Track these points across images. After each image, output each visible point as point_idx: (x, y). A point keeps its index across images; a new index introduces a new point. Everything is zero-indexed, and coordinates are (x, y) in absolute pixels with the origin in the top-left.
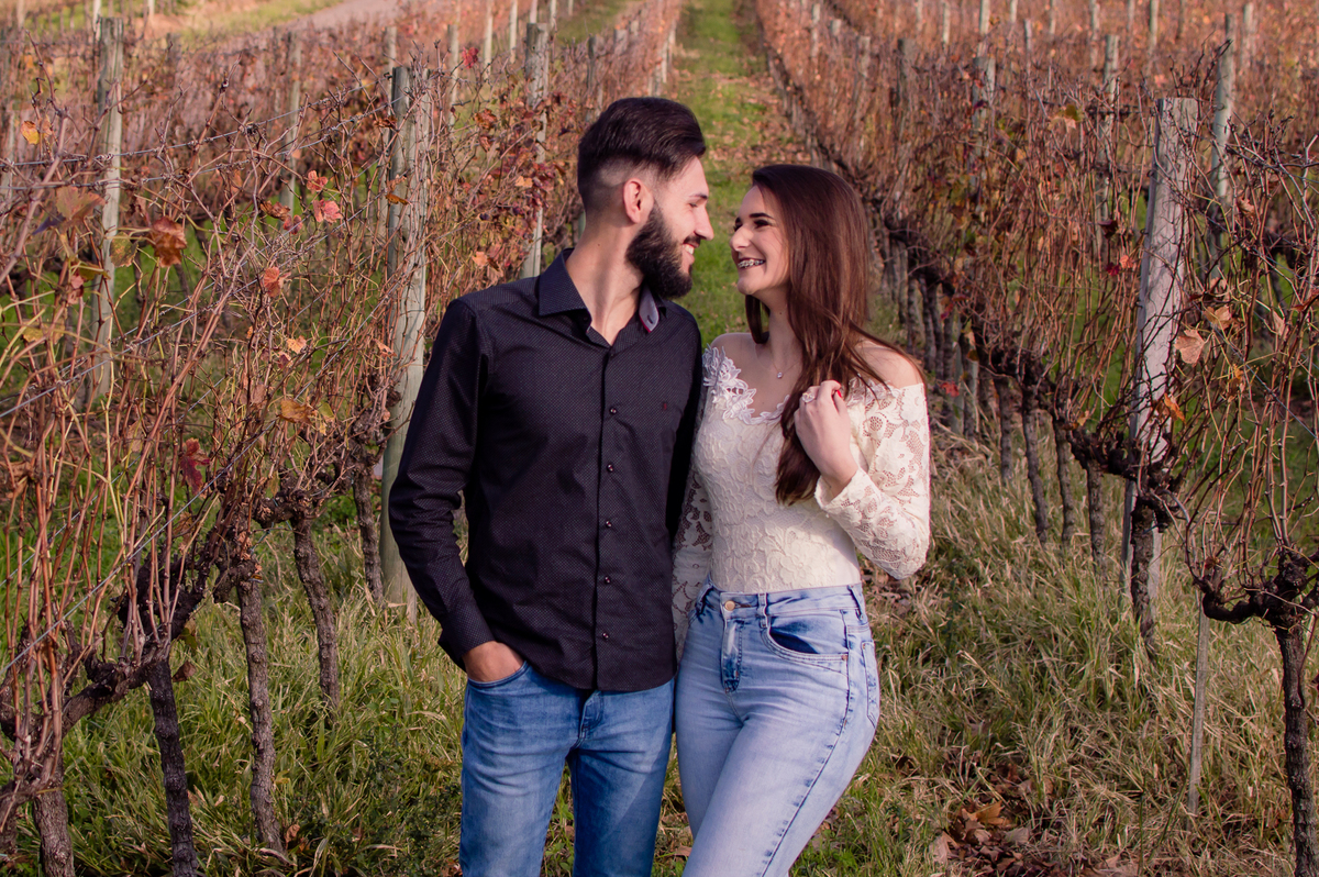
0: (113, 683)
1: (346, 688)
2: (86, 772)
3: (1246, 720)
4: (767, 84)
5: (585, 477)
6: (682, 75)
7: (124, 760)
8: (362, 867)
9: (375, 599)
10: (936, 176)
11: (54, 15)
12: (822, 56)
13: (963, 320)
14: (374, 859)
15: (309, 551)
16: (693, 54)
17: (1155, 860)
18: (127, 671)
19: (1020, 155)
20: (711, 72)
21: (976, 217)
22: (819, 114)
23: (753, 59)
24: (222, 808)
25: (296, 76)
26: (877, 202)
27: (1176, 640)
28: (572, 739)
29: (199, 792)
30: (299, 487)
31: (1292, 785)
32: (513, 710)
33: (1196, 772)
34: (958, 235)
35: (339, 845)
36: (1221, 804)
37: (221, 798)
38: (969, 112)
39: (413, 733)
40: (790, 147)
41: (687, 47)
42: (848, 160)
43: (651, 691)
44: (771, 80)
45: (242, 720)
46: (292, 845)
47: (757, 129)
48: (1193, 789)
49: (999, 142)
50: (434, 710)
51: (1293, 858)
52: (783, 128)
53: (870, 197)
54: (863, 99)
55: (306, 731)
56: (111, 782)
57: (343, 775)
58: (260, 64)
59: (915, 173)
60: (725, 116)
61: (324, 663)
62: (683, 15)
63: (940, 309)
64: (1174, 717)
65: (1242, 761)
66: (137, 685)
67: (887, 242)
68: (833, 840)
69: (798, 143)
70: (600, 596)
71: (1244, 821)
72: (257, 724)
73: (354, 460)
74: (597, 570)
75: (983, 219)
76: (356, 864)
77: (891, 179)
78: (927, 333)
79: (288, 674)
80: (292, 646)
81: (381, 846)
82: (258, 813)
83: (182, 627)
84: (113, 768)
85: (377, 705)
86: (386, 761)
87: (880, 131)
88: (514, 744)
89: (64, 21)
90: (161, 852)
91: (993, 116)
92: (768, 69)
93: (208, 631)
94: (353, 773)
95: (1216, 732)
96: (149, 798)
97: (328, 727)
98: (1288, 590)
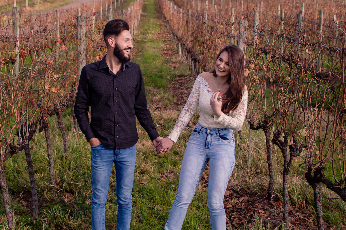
0: (15, 150)
1: (70, 151)
2: (13, 170)
3: (260, 151)
4: (161, 20)
5: (111, 103)
6: (143, 18)
7: (21, 167)
8: (73, 188)
9: (76, 131)
10: (196, 38)
11: (5, 7)
12: (173, 14)
13: (202, 69)
14: (76, 187)
15: (61, 121)
16: (146, 14)
17: (241, 180)
18: (18, 147)
19: (212, 34)
20: (150, 18)
21: (204, 47)
22: (172, 26)
23: (158, 15)
24: (43, 177)
25: (58, 19)
26: (184, 45)
27: (246, 135)
28: (113, 158)
29: (38, 174)
30: (58, 107)
31: (269, 164)
32: (100, 153)
33: (250, 161)
34: (201, 51)
35: (68, 184)
36: (255, 168)
37: (43, 175)
38: (202, 25)
39: (84, 159)
40: (167, 33)
41: (144, 12)
42: (178, 36)
43: (130, 148)
44: (162, 19)
45: (47, 158)
46: (58, 184)
47: (159, 29)
48: (249, 165)
49: (208, 31)
50: (89, 154)
51: (269, 178)
52: (165, 29)
53: (183, 43)
54: (181, 23)
55: (61, 160)
56: (18, 172)
57: (69, 169)
58: (50, 17)
59: (192, 38)
60: (153, 27)
61: (65, 145)
62: (143, 5)
63: (197, 67)
64: (245, 151)
65: (259, 159)
66: (21, 150)
67: (187, 53)
68: (174, 179)
69: (168, 32)
70: (116, 129)
71: (260, 172)
72: (50, 158)
73: (71, 101)
74: (114, 123)
75: (205, 47)
76: (72, 188)
77: (187, 39)
78: (195, 72)
79: (57, 148)
80: (58, 142)
81: (77, 184)
82: (50, 178)
83: (32, 138)
84: (19, 169)
85: (76, 154)
86: (78, 165)
87: (184, 29)
88: (100, 160)
89: (8, 8)
90: (30, 187)
91: (207, 26)
92: (162, 17)
93: (40, 139)
94: (71, 168)
95: (254, 153)
96: (27, 176)
97: (66, 159)
98: (267, 123)
